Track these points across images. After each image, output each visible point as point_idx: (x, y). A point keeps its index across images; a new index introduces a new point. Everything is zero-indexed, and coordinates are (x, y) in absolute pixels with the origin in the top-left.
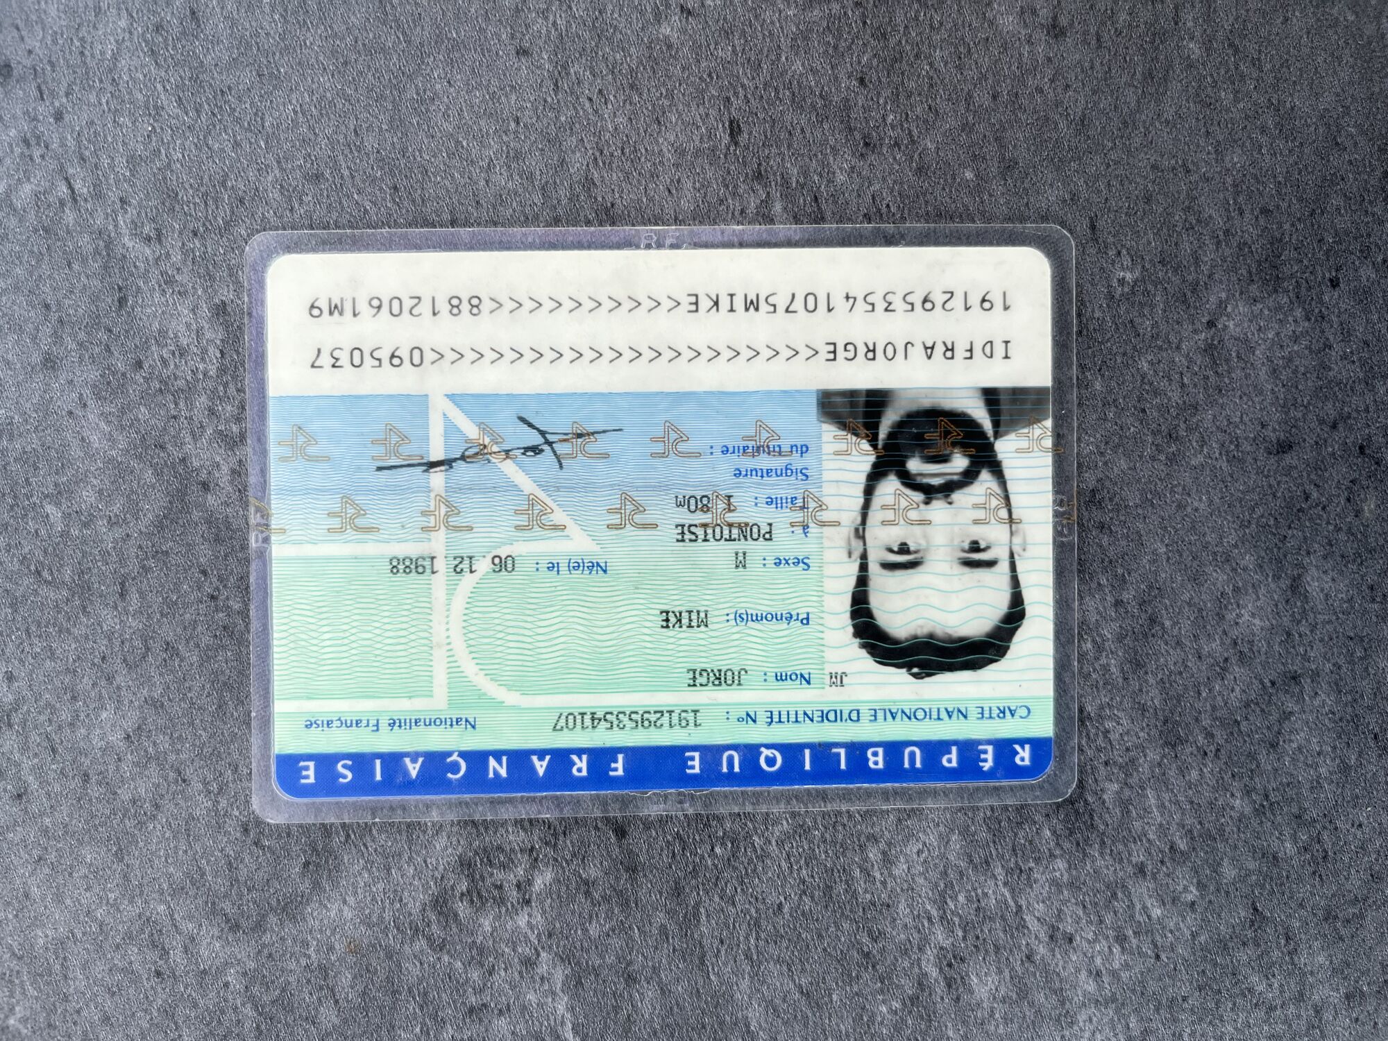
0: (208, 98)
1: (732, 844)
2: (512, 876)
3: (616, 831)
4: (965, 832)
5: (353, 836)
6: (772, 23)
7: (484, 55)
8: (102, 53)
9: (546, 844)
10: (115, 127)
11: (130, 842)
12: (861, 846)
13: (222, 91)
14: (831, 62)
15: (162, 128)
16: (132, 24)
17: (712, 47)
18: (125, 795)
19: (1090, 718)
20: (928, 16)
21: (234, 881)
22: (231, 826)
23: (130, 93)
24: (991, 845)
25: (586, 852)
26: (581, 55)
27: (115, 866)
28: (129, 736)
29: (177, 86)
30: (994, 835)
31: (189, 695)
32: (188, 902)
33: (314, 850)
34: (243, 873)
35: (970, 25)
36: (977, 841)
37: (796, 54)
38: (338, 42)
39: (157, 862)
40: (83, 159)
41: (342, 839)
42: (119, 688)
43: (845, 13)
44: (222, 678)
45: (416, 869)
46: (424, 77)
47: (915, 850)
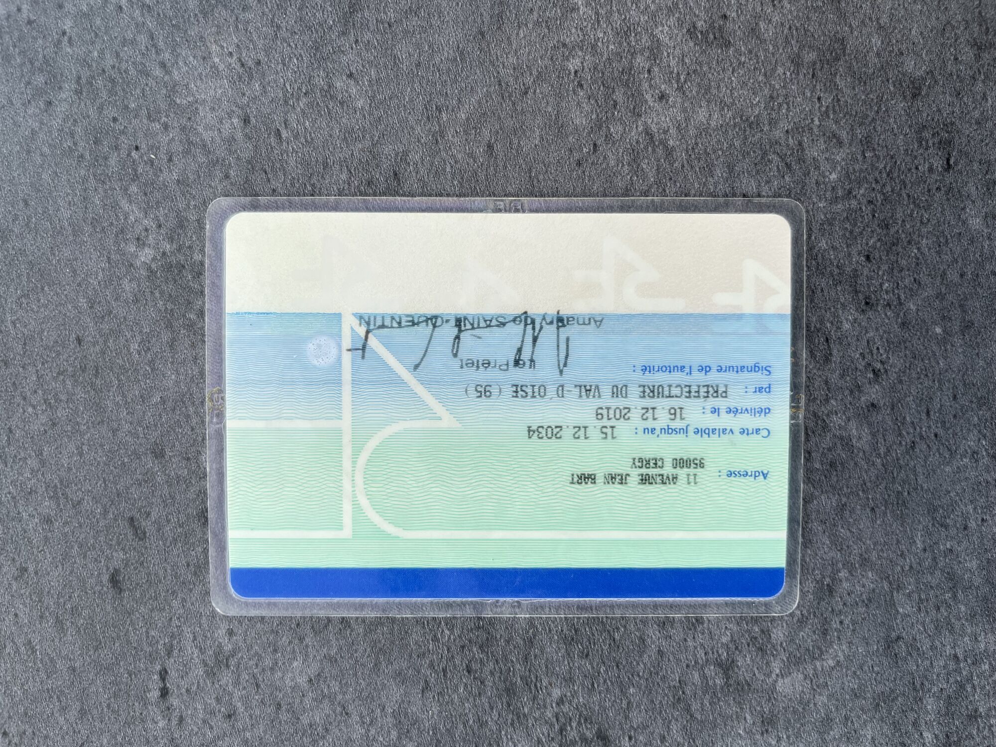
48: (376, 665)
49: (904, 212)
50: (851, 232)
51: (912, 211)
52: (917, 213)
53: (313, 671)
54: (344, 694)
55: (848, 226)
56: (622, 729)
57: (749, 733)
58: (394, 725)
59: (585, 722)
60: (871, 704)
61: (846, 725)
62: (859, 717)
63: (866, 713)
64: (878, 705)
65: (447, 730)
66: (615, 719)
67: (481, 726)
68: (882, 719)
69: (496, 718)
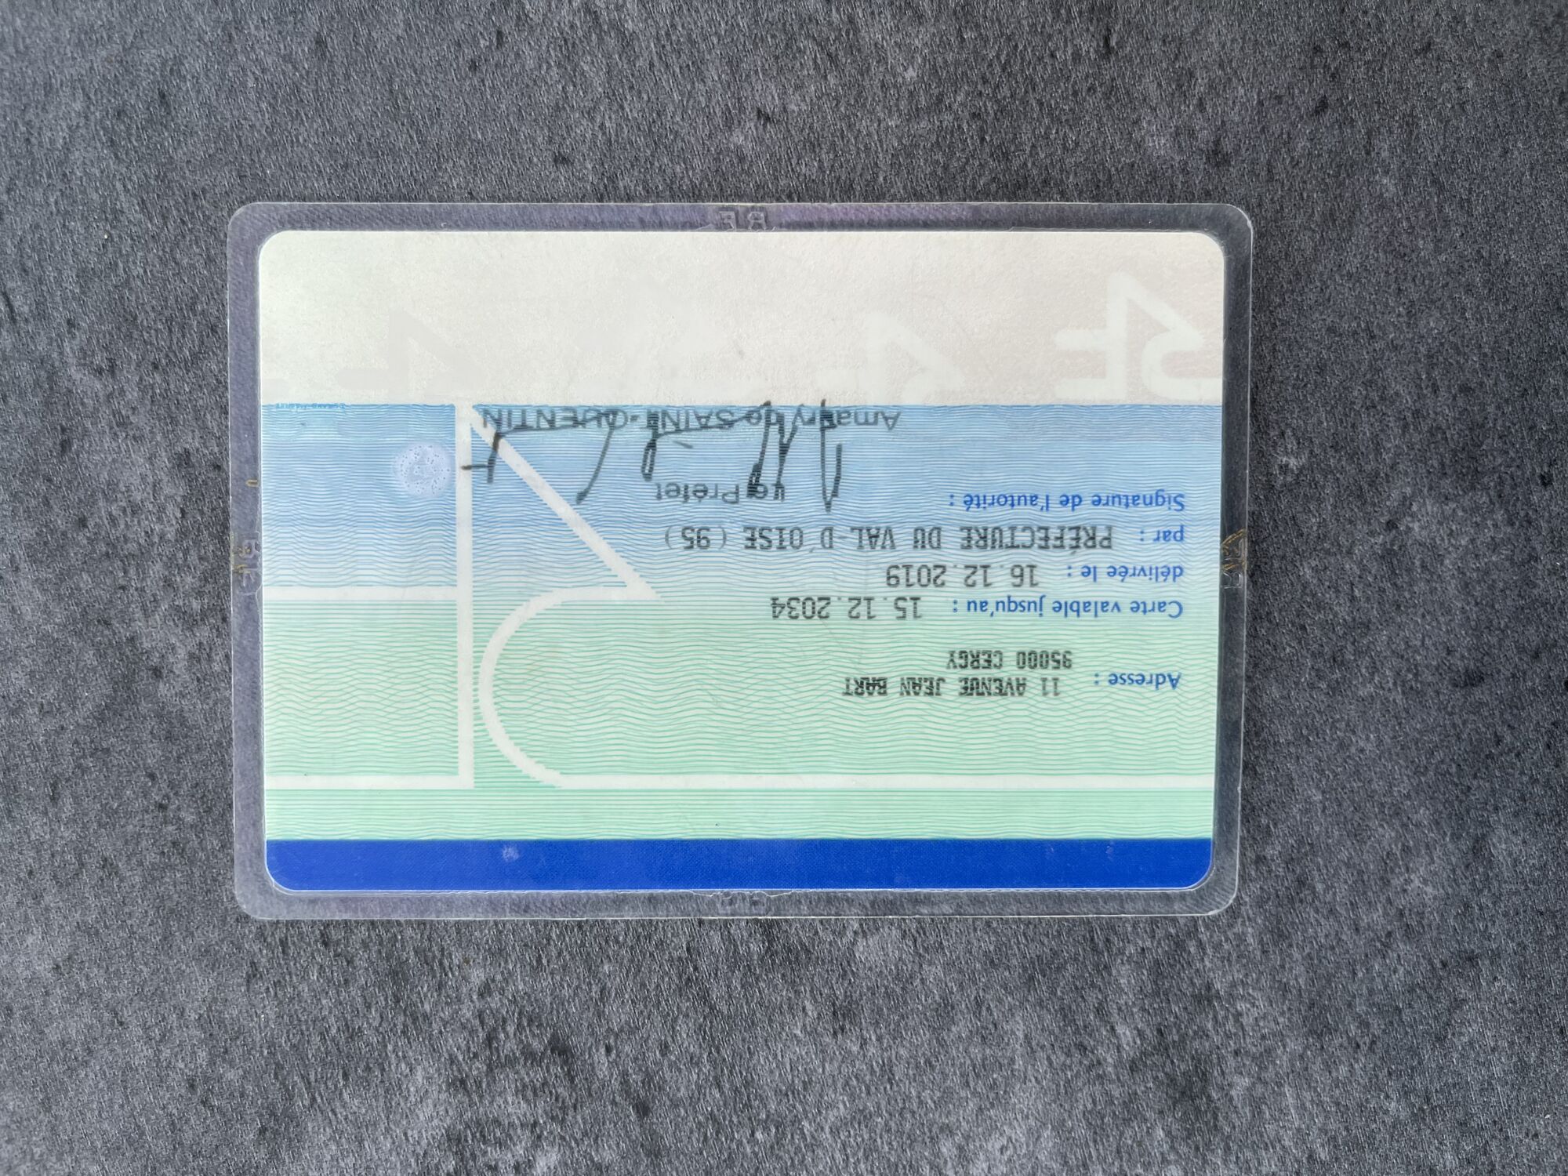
0: (177, 202)
1: (777, 1129)
2: (509, 1155)
3: (636, 1107)
4: (1059, 1127)
5: (319, 1100)
6: (869, 134)
7: (515, 162)
8: (52, 141)
9: (553, 1118)
10: (64, 233)
11: (59, 1090)
12: (932, 1138)
13: (194, 194)
14: (939, 186)
15: (120, 237)
16: (88, 108)
17: (794, 161)
18: (53, 1035)
19: (1218, 997)
20: (1061, 134)
21: (177, 1144)
22: (175, 1079)
23: (84, 192)
24: (1091, 1144)
25: (600, 1130)
26: (632, 166)
27: (41, 1116)
28: (58, 967)
29: (140, 186)
30: (1095, 1133)
31: (129, 922)
32: (125, 1164)
33: (273, 1114)
34: (188, 1136)
35: (1112, 147)
36: (1074, 1138)
37: (897, 174)
38: (338, 140)
39: (89, 1115)
40: (25, 271)
41: (307, 1103)
42: (47, 909)
43: (959, 126)
44: (168, 904)
45: (394, 1143)
46: (440, 186)
47: (998, 1146)
48: (165, 938)
49: (1034, 132)
50: (946, 168)
51: (1048, 128)
52: (1057, 133)
53: (60, 949)
54: (114, 989)
55: (939, 157)
56: (593, 1034)
57: (812, 1033)
58: (201, 1041)
59: (529, 1025)
60: (1020, 978)
61: (977, 1014)
62: (1000, 1001)
63: (1011, 993)
64: (1032, 978)
65: (293, 1046)
66: (581, 1019)
67: (351, 1037)
68: (1041, 1003)
69: (376, 1023)
